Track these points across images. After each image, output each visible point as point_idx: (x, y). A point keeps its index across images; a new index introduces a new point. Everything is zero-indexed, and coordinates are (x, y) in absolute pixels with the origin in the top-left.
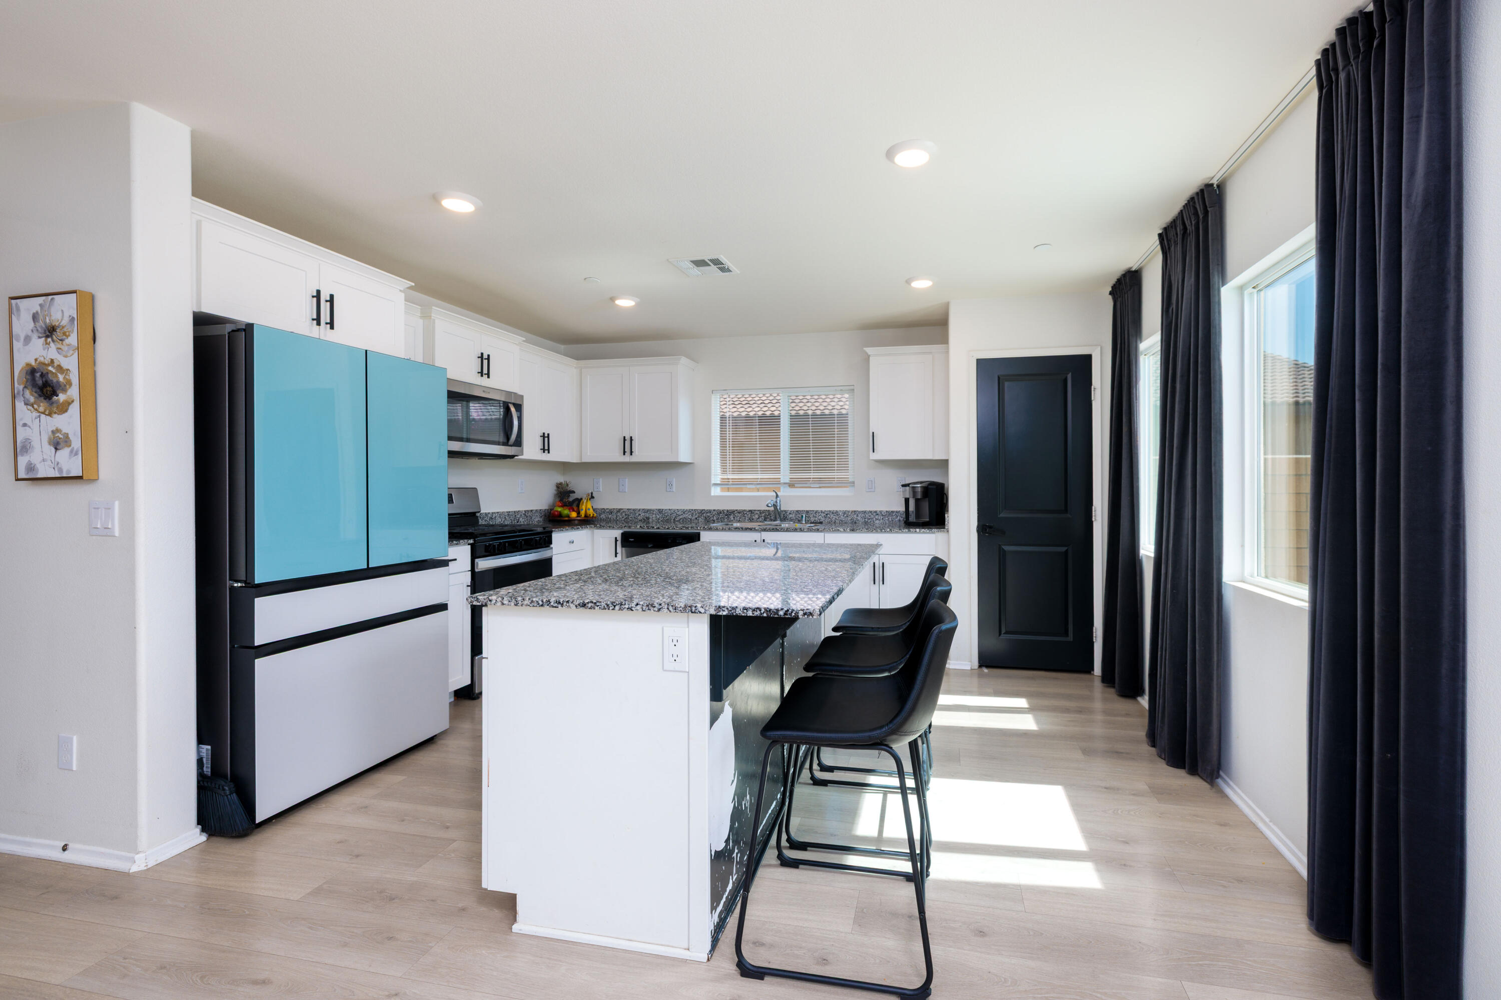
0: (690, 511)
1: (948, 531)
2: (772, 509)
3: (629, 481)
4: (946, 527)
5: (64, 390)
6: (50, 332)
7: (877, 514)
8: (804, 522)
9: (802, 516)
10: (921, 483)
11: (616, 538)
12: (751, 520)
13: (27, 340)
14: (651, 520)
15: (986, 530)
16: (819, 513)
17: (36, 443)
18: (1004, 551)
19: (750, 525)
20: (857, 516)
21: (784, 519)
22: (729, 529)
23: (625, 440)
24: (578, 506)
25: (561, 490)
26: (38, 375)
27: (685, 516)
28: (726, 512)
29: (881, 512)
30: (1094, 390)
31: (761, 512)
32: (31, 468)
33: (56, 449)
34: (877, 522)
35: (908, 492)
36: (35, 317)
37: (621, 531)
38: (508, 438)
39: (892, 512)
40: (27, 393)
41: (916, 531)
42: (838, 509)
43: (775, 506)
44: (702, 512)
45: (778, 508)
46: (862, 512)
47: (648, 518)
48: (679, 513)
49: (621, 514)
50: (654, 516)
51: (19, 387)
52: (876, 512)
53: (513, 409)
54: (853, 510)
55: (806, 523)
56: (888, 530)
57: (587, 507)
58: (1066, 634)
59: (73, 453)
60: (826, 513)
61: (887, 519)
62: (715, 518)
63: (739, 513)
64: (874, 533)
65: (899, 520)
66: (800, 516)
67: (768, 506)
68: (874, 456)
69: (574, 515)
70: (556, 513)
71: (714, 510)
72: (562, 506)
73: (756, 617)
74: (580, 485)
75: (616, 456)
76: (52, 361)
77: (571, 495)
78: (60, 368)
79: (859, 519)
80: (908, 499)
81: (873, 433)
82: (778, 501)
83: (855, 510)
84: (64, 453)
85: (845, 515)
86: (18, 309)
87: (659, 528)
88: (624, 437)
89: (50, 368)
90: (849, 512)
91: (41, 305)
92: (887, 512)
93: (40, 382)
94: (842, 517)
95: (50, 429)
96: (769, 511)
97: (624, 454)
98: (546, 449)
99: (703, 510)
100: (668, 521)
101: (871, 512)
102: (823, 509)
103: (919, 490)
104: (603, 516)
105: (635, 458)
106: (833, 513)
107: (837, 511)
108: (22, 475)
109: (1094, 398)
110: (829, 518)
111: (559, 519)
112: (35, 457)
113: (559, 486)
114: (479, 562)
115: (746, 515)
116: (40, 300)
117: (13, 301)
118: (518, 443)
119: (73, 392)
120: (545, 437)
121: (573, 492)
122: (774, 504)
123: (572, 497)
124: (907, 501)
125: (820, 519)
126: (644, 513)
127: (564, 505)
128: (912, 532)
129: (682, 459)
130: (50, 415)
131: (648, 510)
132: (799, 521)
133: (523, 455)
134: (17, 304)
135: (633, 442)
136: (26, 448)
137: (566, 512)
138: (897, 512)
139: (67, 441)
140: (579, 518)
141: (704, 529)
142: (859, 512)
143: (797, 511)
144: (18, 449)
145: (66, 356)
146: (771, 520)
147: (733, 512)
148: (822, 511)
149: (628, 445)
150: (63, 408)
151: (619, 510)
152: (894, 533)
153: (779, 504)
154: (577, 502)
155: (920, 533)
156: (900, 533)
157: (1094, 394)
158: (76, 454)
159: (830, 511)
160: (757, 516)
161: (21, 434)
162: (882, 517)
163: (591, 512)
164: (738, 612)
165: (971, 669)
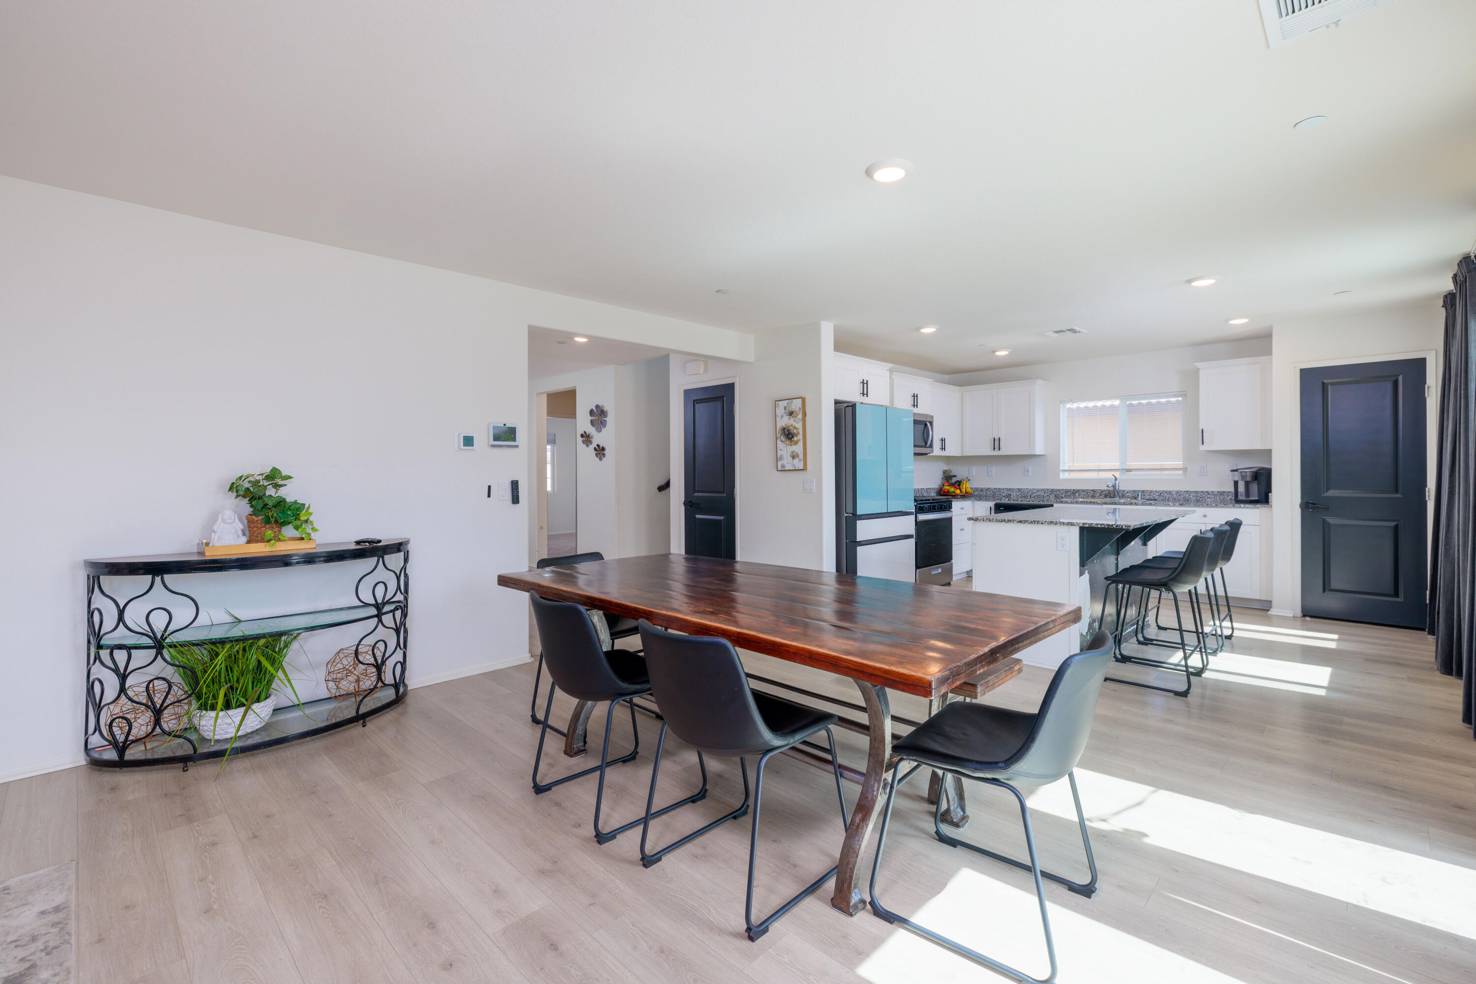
0: (1043, 490)
1: (1271, 507)
2: (1112, 489)
3: (994, 469)
4: (1270, 504)
5: (797, 436)
6: (791, 414)
7: (1209, 494)
8: (1140, 499)
9: (1138, 495)
10: (1250, 468)
11: (991, 507)
12: (1093, 497)
13: (782, 417)
14: (1012, 496)
15: (1308, 506)
16: (1154, 492)
17: (785, 456)
18: (1329, 524)
19: (1093, 500)
20: (1190, 495)
21: (1123, 496)
22: (1077, 502)
23: (994, 440)
24: (959, 485)
25: (946, 475)
26: (786, 430)
27: (1038, 493)
28: (1072, 491)
29: (1212, 492)
30: (1428, 389)
31: (1102, 491)
32: (783, 466)
33: (793, 459)
34: (1209, 500)
35: (1237, 477)
36: (785, 408)
37: (994, 503)
38: (926, 444)
39: (1223, 492)
40: (782, 437)
41: (1240, 506)
42: (1171, 489)
43: (1114, 486)
44: (1052, 491)
45: (1117, 488)
46: (1194, 492)
47: (1010, 495)
48: (1035, 491)
49: (990, 492)
50: (1015, 493)
51: (778, 435)
52: (1207, 492)
53: (928, 424)
54: (1186, 490)
55: (1141, 500)
56: (1214, 505)
57: (967, 487)
58: (1396, 594)
59: (800, 460)
60: (1160, 492)
61: (1218, 497)
62: (1063, 496)
63: (1083, 491)
64: (1201, 507)
65: (1231, 499)
66: (1136, 495)
67: (1108, 486)
68: (1203, 448)
69: (958, 491)
70: (946, 490)
71: (1063, 490)
72: (949, 486)
73: (1102, 528)
74: (960, 472)
75: (987, 451)
76: (792, 425)
77: (953, 478)
78: (795, 427)
79: (1191, 497)
80: (1237, 481)
81: (1202, 430)
82: (1117, 483)
83: (1187, 490)
84: (796, 460)
85: (1178, 494)
86: (778, 405)
87: (1022, 501)
88: (994, 438)
89: (791, 428)
90: (1181, 492)
91: (787, 403)
92: (1218, 492)
93: (787, 433)
94: (1175, 496)
95: (791, 451)
96: (1108, 490)
97: (994, 450)
98: (943, 448)
99: (1053, 490)
100: (1025, 497)
101: (1203, 492)
102: (1158, 490)
103: (1248, 474)
104: (976, 493)
105: (1001, 453)
106: (1166, 492)
107: (1170, 492)
108: (779, 469)
109: (1428, 395)
110: (1163, 496)
111: (948, 494)
112: (785, 462)
113: (945, 472)
114: (919, 516)
115: (1089, 493)
116: (787, 401)
117: (776, 402)
118: (931, 446)
119: (800, 437)
120: (943, 440)
121: (955, 476)
122: (1113, 485)
123: (954, 480)
124: (1236, 483)
125: (1154, 497)
126: (1007, 491)
127: (951, 485)
128: (1237, 507)
129: (1037, 453)
130: (791, 446)
131: (1010, 489)
132: (1136, 498)
133: (933, 453)
134: (778, 403)
135: (1000, 441)
136: (781, 458)
137: (952, 489)
138: (1228, 492)
139: (797, 456)
140: (961, 494)
141: (1057, 502)
142: (1191, 492)
143: (1134, 491)
144: (778, 459)
145: (797, 423)
146: (1111, 497)
147: (1078, 491)
148: (1156, 491)
149: (996, 443)
150: (796, 443)
151: (988, 489)
152: (1219, 507)
153: (1117, 485)
154: (958, 483)
155: (1244, 507)
156: (1224, 507)
157: (1428, 391)
158: (801, 460)
159: (1164, 491)
160: (1098, 494)
161: (779, 453)
162: (1213, 496)
163: (969, 490)
164: (1093, 525)
165: (1294, 617)
